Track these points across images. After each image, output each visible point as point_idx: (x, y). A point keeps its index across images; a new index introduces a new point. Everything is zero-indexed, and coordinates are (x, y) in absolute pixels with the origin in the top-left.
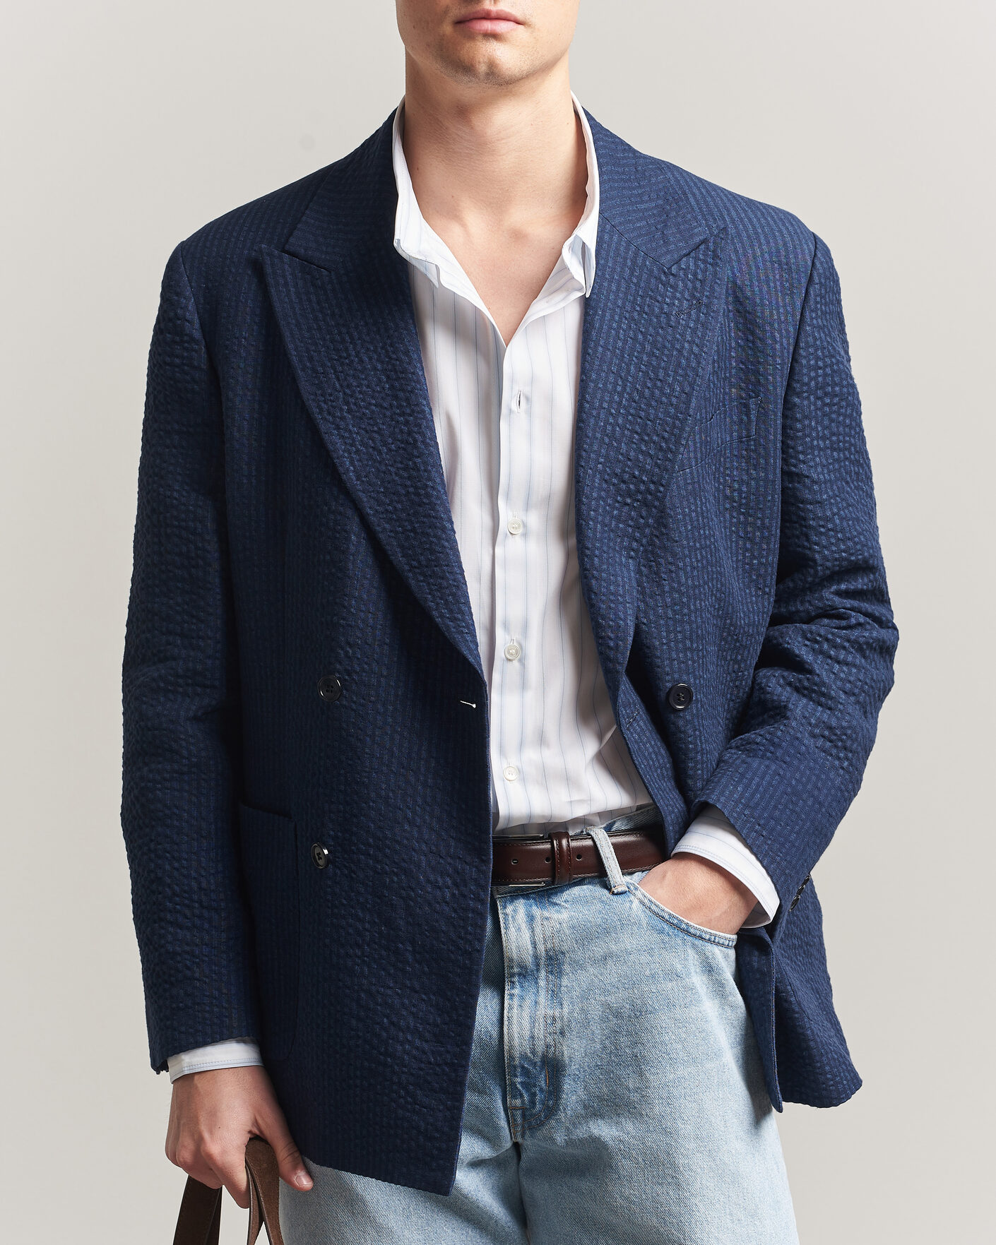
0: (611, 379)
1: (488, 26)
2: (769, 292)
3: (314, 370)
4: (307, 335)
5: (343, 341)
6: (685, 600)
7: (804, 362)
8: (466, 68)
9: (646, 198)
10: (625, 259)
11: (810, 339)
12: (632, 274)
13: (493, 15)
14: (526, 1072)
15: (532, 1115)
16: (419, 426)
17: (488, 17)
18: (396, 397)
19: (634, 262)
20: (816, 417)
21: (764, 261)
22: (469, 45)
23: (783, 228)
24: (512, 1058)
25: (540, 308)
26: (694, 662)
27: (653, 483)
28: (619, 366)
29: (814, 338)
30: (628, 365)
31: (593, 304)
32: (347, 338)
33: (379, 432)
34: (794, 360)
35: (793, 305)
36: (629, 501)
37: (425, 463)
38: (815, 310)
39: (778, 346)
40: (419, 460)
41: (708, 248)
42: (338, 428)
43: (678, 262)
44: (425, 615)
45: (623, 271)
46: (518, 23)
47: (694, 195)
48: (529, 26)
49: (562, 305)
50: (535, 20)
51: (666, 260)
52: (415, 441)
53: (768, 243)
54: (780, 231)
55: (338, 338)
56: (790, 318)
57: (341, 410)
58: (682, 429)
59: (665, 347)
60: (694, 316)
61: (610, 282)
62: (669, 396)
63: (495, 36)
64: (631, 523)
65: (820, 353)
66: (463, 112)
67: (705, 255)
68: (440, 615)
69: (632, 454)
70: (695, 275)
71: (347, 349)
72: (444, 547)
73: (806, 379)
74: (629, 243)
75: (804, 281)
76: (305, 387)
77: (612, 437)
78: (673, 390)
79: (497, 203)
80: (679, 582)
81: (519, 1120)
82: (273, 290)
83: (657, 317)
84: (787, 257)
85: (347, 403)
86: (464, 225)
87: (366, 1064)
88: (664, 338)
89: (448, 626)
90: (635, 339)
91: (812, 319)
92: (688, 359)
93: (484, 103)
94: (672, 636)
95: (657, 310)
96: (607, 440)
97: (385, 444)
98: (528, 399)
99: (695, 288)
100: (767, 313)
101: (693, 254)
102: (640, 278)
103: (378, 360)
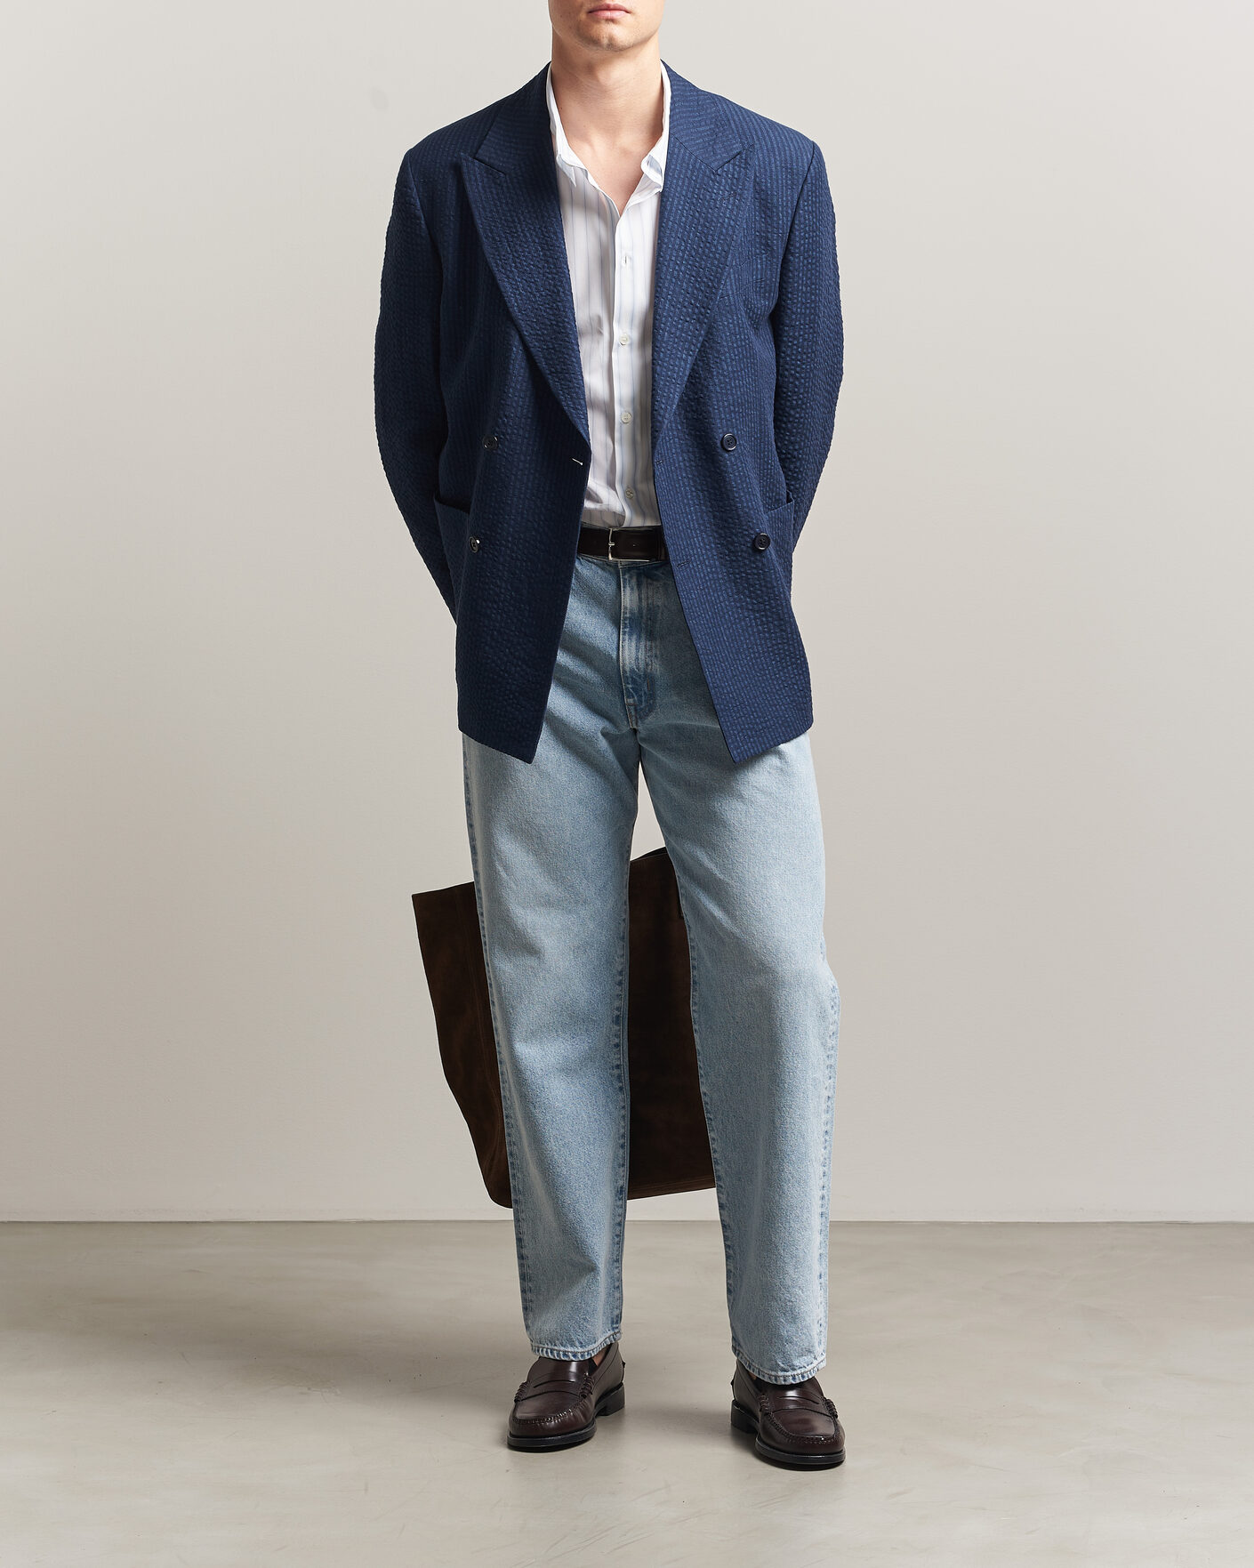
0: (678, 241)
1: (608, 14)
2: (777, 187)
3: (493, 238)
4: (489, 215)
5: (514, 222)
6: (727, 380)
7: (797, 233)
8: (594, 42)
9: (703, 123)
10: (688, 164)
11: (802, 219)
12: (692, 174)
13: (612, 7)
14: (634, 682)
15: (641, 709)
16: (562, 282)
17: (608, 8)
18: (547, 262)
19: (694, 167)
20: (803, 270)
21: (776, 167)
22: (596, 26)
23: (791, 145)
24: (625, 671)
25: (635, 199)
26: (736, 420)
27: (704, 308)
28: (683, 233)
29: (805, 218)
30: (689, 233)
31: (666, 194)
32: (516, 220)
33: (535, 282)
34: (791, 231)
35: (792, 197)
36: (688, 319)
37: (564, 307)
38: (807, 200)
39: (781, 222)
40: (560, 304)
41: (741, 158)
42: (508, 277)
43: (722, 166)
44: (558, 403)
45: (686, 172)
46: (627, 12)
47: (734, 121)
48: (634, 14)
49: (649, 197)
50: (638, 11)
51: (714, 165)
52: (559, 291)
53: (780, 154)
54: (789, 146)
55: (510, 219)
56: (789, 204)
57: (511, 266)
58: (722, 274)
59: (712, 221)
60: (731, 201)
61: (678, 180)
62: (714, 253)
63: (613, 20)
64: (690, 333)
65: (807, 229)
66: (591, 69)
67: (740, 162)
68: (567, 405)
69: (690, 289)
70: (733, 175)
71: (516, 227)
72: (573, 362)
73: (798, 245)
74: (691, 154)
75: (801, 181)
76: (487, 249)
77: (677, 278)
78: (717, 249)
79: (612, 130)
80: (723, 369)
81: (633, 713)
82: (467, 184)
83: (708, 202)
84: (792, 165)
85: (515, 262)
86: (591, 145)
87: (491, 675)
88: (712, 215)
89: (571, 413)
90: (693, 216)
91: (804, 206)
92: (727, 229)
93: (606, 62)
94: (721, 404)
95: (708, 197)
96: (674, 280)
97: (538, 291)
98: (630, 258)
99: (732, 183)
100: (775, 200)
101: (732, 162)
102: (697, 177)
103: (536, 236)
